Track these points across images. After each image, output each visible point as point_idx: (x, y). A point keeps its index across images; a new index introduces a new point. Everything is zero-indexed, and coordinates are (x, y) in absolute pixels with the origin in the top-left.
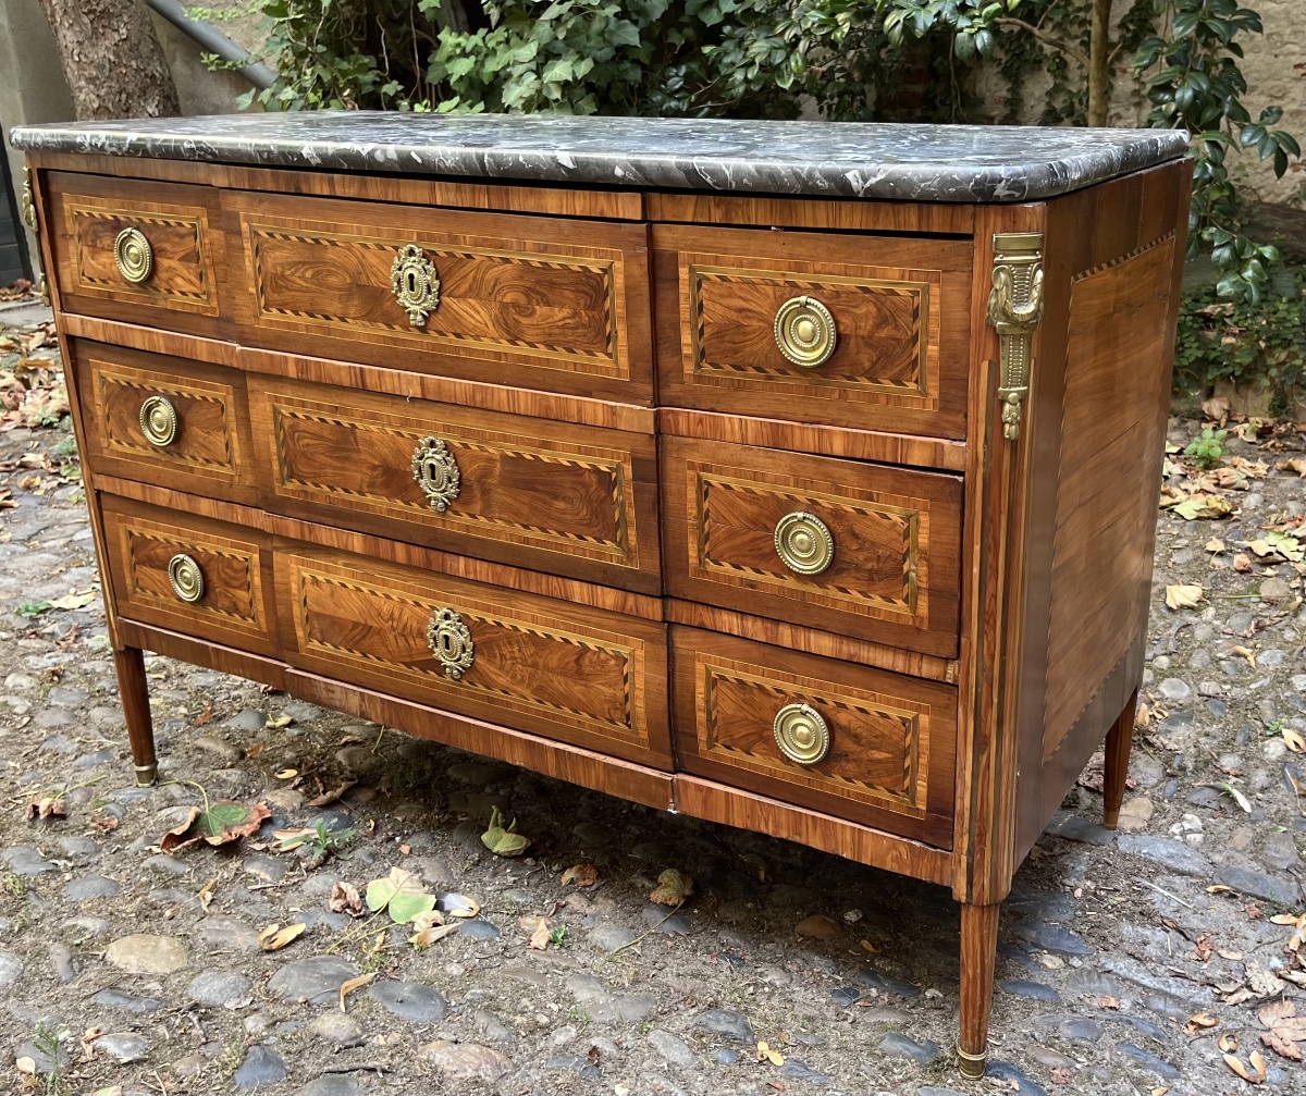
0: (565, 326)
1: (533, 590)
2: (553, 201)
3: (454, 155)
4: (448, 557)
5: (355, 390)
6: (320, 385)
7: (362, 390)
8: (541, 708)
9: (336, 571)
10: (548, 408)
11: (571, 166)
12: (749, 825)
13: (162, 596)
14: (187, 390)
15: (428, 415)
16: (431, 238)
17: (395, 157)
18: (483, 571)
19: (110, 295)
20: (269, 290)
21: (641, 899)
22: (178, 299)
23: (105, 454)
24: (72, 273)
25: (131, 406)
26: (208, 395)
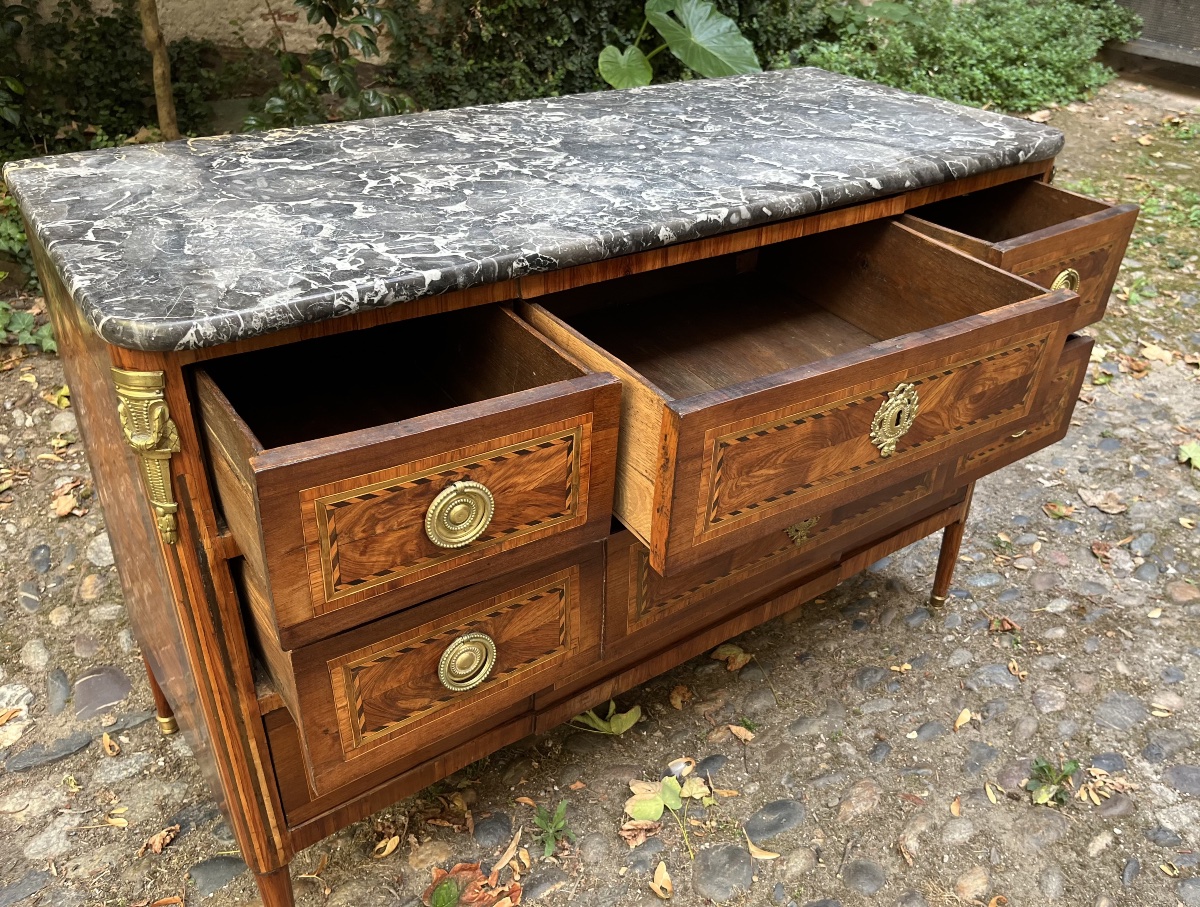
21: (726, 675)
22: (524, 533)
23: (352, 756)
24: (312, 593)
25: (407, 673)
26: (542, 591)
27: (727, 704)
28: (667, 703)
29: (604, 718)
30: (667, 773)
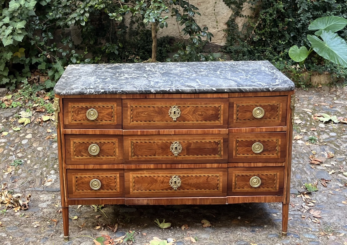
0: (210, 117)
1: (198, 167)
2: (209, 96)
3: (189, 89)
4: (176, 165)
5: (157, 135)
6: (147, 135)
7: (159, 134)
8: (197, 191)
9: (144, 174)
10: (205, 132)
11: (216, 90)
12: (243, 202)
13: (85, 190)
14: (102, 141)
15: (175, 138)
16: (179, 104)
17: (175, 91)
18: (185, 166)
19: (81, 123)
20: (134, 117)
21: (201, 227)
22: (104, 122)
23: (72, 160)
24: (69, 120)
25: (83, 147)
26: (110, 141)
27: (196, 233)
28: (180, 227)
29: (161, 223)
30: (166, 240)
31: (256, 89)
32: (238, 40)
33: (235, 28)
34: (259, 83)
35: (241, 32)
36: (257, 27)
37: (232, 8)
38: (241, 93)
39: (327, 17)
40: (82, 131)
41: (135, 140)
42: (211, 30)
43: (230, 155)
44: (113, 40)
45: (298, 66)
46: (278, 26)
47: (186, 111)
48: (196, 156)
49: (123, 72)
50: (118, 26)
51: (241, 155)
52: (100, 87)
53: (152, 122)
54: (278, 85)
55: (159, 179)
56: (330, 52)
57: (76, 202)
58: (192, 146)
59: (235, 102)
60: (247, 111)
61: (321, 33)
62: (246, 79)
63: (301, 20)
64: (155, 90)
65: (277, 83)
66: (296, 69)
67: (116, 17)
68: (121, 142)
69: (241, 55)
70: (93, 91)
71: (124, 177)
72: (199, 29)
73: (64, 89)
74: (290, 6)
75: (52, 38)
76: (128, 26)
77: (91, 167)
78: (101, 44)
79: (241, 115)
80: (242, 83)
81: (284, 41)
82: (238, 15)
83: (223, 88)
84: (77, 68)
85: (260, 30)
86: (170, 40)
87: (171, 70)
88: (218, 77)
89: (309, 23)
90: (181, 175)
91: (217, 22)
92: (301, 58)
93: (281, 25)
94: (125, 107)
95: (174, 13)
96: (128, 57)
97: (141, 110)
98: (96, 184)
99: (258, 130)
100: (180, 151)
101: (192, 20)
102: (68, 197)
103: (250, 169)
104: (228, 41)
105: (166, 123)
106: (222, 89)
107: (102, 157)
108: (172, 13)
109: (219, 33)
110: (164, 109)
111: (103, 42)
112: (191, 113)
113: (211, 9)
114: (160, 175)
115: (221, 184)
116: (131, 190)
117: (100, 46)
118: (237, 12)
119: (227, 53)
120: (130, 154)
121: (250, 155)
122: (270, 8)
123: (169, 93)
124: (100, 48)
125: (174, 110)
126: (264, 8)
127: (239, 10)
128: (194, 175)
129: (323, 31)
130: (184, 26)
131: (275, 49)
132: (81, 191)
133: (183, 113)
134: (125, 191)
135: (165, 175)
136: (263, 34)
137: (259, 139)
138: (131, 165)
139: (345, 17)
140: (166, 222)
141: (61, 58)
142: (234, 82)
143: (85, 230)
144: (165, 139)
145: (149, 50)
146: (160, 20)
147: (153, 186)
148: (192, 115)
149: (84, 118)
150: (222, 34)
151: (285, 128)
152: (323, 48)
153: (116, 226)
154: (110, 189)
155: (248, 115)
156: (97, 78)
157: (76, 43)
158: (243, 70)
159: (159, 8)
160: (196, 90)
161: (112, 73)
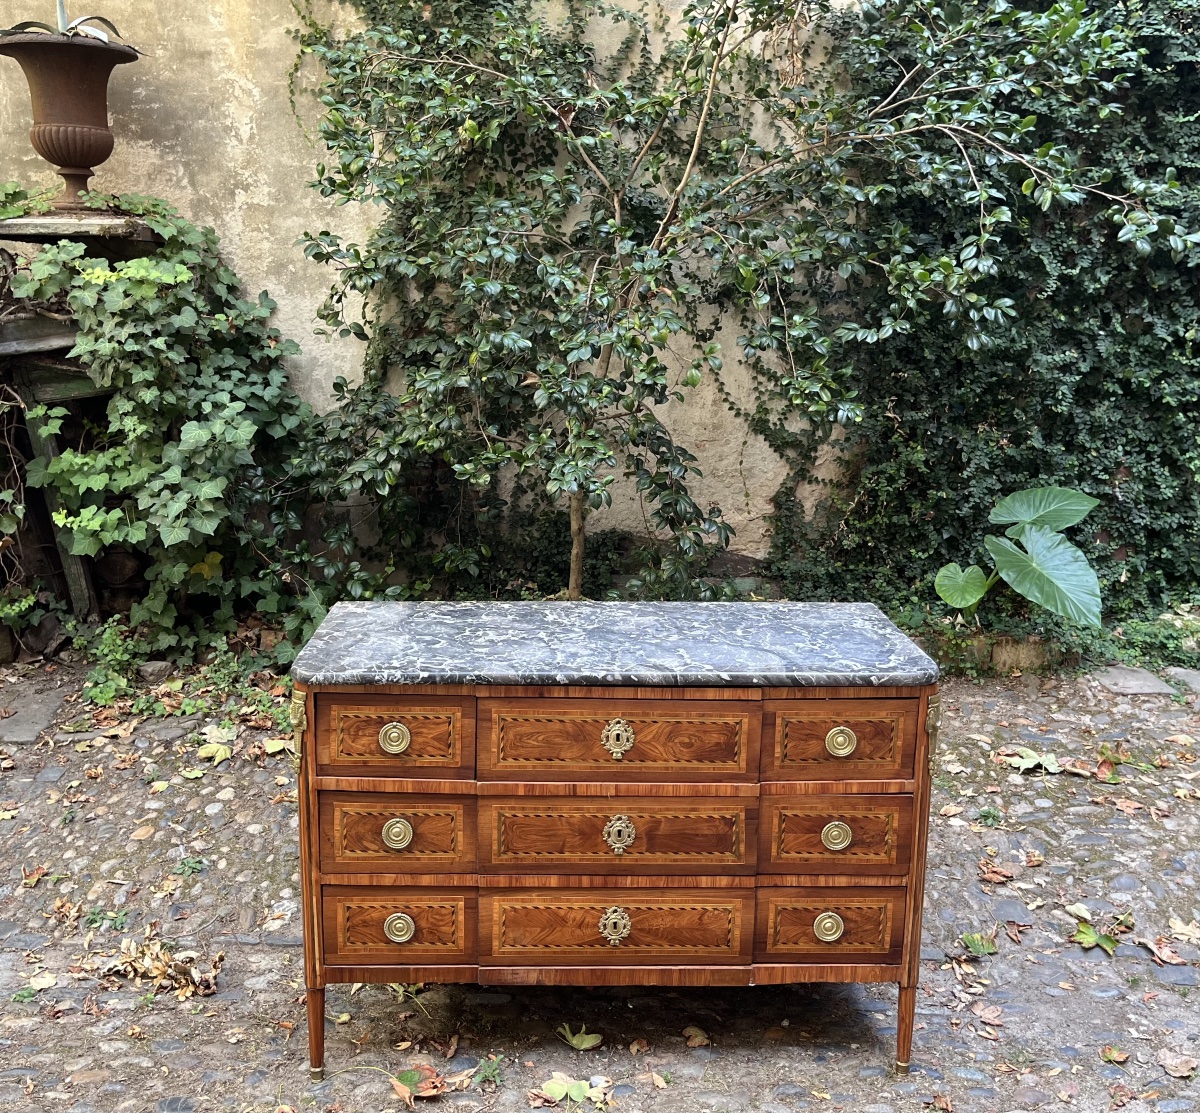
0: (711, 751)
1: (676, 886)
2: (711, 694)
3: (658, 676)
4: (619, 878)
5: (569, 797)
6: (542, 797)
7: (574, 795)
8: (672, 949)
9: (531, 901)
10: (698, 791)
11: (729, 679)
12: (794, 981)
13: (371, 945)
14: (421, 811)
15: (616, 804)
16: (631, 714)
17: (620, 679)
18: (643, 881)
19: (364, 762)
20: (508, 749)
21: (683, 1048)
22: (427, 760)
23: (338, 860)
24: (331, 752)
25: (368, 827)
26: (441, 812)
27: (668, 1064)
28: (627, 1046)
29: (574, 1034)
30: (587, 1079)
31: (836, 679)
32: (803, 544)
33: (796, 513)
34: (844, 662)
35: (810, 523)
36: (853, 512)
37: (788, 460)
38: (796, 688)
39: (1040, 490)
40: (367, 782)
41: (509, 810)
42: (732, 518)
43: (763, 854)
44: (467, 536)
45: (960, 619)
46: (908, 511)
47: (648, 734)
48: (672, 856)
49: (484, 626)
50: (478, 499)
51: (793, 855)
52: (418, 665)
53: (557, 762)
54: (894, 669)
55: (572, 915)
56: (1043, 582)
57: (347, 976)
58: (663, 829)
59: (779, 713)
60: (810, 736)
61: (1023, 530)
62: (812, 650)
63: (970, 495)
64: (567, 677)
65: (891, 664)
66: (954, 627)
67: (474, 475)
68: (472, 814)
69: (809, 584)
70: (398, 674)
71: (477, 907)
72: (698, 513)
73: (319, 669)
74: (943, 457)
75: (298, 527)
76: (509, 500)
77: (388, 880)
78: (432, 546)
79: (795, 747)
80: (799, 661)
81: (924, 551)
82: (804, 479)
83: (748, 674)
84: (359, 610)
85: (862, 519)
86: (620, 541)
87: (614, 623)
88: (737, 643)
89: (993, 504)
90: (632, 906)
91: (747, 495)
92: (968, 597)
93: (916, 507)
94: (483, 720)
95: (632, 469)
96: (504, 583)
97: (526, 729)
98: (400, 928)
99: (839, 787)
100: (630, 841)
101: (680, 489)
102: (323, 962)
103: (815, 891)
104: (775, 546)
105: (593, 764)
106: (744, 677)
107: (418, 855)
108: (628, 467)
109: (751, 525)
110: (587, 727)
111: (439, 540)
112: (662, 739)
113: (732, 459)
114: (576, 906)
115: (737, 932)
116: (496, 943)
117: (429, 552)
118: (802, 469)
119: (773, 579)
120: (495, 847)
121: (816, 855)
122: (888, 460)
123: (604, 684)
124: (430, 558)
125: (616, 729)
126: (872, 461)
127: (808, 466)
128: (665, 907)
129: (1028, 527)
130: (657, 504)
131: (900, 571)
132: (359, 945)
133: (639, 737)
134: (478, 948)
135: (587, 906)
136: (870, 530)
137: (841, 812)
138: (496, 878)
139: (1087, 490)
140: (588, 1033)
141: (321, 583)
142: (777, 658)
143: (368, 1050)
144: (590, 809)
145: (562, 566)
146: (592, 487)
147: (556, 936)
148: (664, 745)
149: (373, 747)
150: (760, 528)
151: (909, 784)
152: (1025, 571)
153: (454, 1041)
154: (440, 940)
155: (813, 747)
156: (411, 640)
157: (363, 543)
158: (806, 627)
159: (590, 452)
160: (675, 677)
161: (453, 626)
